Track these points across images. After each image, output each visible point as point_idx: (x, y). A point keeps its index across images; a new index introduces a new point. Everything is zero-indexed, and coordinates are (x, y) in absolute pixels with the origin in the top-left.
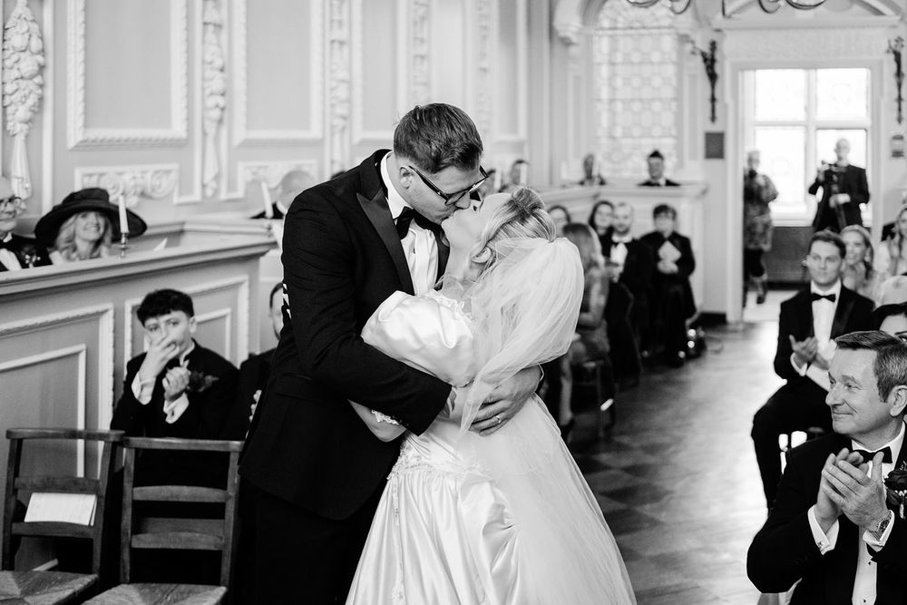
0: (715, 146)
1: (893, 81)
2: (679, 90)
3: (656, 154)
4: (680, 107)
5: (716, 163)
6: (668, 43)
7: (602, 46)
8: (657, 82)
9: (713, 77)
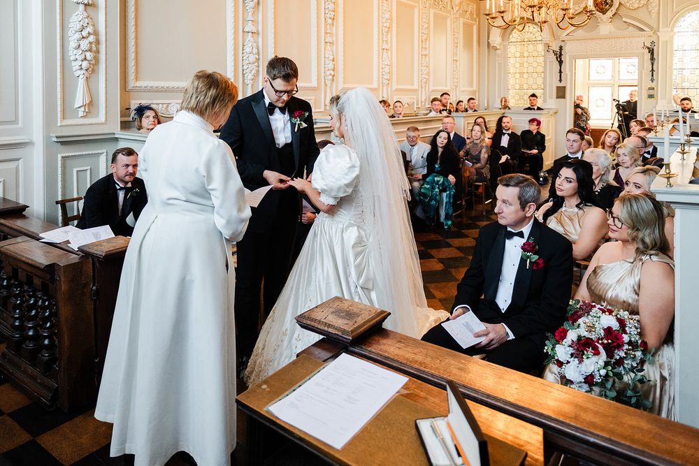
0: (561, 93)
1: (650, 62)
2: (545, 67)
3: (533, 95)
4: (545, 76)
5: (562, 100)
6: (541, 47)
7: (512, 49)
8: (535, 65)
9: (561, 62)
